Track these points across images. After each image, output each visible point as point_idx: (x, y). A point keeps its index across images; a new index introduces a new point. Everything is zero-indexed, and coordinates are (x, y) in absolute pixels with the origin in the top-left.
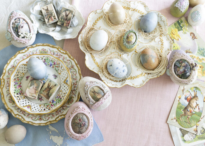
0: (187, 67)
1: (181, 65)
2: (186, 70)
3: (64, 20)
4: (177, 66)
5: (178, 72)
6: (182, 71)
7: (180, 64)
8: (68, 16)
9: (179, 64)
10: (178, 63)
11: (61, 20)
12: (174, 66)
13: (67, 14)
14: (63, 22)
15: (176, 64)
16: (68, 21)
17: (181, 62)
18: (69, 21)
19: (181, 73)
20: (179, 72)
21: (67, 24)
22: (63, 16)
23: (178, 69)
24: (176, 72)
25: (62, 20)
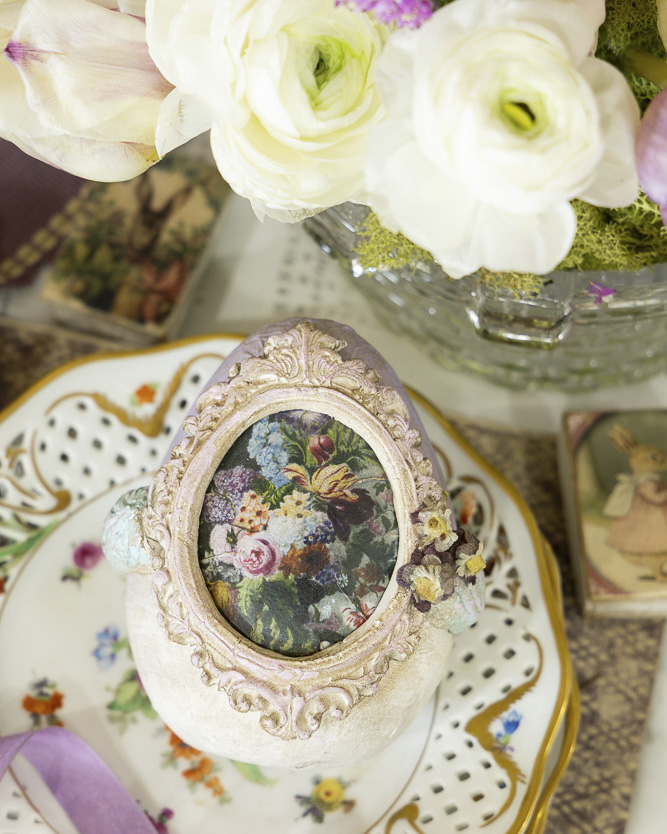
0: (355, 530)
1: (301, 470)
2: (337, 550)
3: (116, 259)
4: (254, 466)
5: (232, 539)
6: (282, 551)
7: (298, 458)
8: (172, 223)
9: (284, 457)
10: (277, 438)
11: (90, 256)
12: (227, 462)
13: (158, 204)
14: (105, 277)
15: (253, 448)
16: (162, 267)
17: (314, 441)
18: (171, 276)
19: (268, 568)
20: (246, 544)
21: (154, 299)
22: (118, 217)
23: (249, 504)
24: (218, 536)
25: (103, 256)
